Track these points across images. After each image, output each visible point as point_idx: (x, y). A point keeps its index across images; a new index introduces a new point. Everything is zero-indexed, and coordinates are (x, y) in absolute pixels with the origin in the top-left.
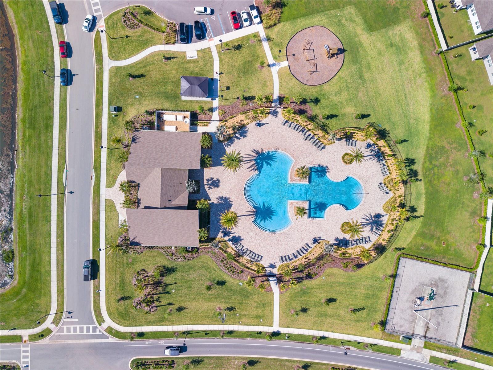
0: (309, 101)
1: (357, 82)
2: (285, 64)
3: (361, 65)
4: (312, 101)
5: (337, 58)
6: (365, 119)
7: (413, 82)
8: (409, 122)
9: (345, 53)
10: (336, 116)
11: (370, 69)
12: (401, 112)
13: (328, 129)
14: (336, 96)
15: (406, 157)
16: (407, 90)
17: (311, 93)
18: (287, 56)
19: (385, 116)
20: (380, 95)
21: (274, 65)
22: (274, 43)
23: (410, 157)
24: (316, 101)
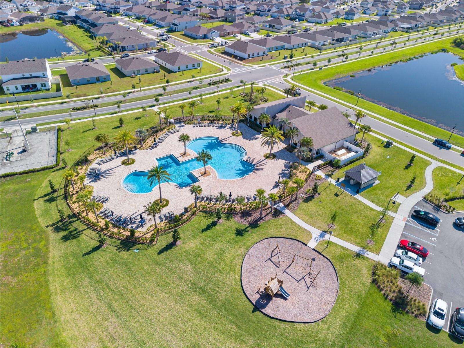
0: (248, 229)
1: (205, 281)
2: (312, 244)
3: (215, 306)
4: (245, 230)
5: (258, 292)
6: (164, 247)
7: (106, 339)
8: (91, 278)
9: (252, 307)
10: (204, 230)
11: (197, 310)
12: (110, 283)
13: (204, 215)
14: (221, 249)
15: (79, 238)
16: (113, 319)
17: (252, 236)
18: (320, 254)
19: (135, 265)
20: (158, 285)
21: (322, 236)
22: (348, 256)
23: (73, 240)
24: (240, 233)
